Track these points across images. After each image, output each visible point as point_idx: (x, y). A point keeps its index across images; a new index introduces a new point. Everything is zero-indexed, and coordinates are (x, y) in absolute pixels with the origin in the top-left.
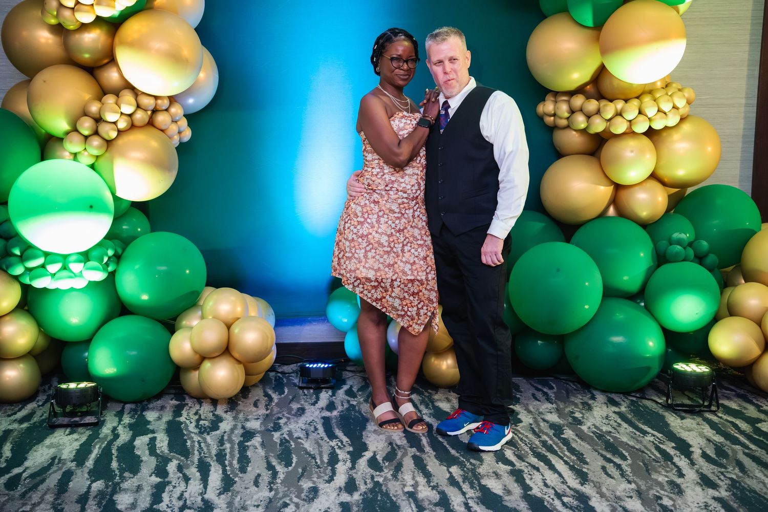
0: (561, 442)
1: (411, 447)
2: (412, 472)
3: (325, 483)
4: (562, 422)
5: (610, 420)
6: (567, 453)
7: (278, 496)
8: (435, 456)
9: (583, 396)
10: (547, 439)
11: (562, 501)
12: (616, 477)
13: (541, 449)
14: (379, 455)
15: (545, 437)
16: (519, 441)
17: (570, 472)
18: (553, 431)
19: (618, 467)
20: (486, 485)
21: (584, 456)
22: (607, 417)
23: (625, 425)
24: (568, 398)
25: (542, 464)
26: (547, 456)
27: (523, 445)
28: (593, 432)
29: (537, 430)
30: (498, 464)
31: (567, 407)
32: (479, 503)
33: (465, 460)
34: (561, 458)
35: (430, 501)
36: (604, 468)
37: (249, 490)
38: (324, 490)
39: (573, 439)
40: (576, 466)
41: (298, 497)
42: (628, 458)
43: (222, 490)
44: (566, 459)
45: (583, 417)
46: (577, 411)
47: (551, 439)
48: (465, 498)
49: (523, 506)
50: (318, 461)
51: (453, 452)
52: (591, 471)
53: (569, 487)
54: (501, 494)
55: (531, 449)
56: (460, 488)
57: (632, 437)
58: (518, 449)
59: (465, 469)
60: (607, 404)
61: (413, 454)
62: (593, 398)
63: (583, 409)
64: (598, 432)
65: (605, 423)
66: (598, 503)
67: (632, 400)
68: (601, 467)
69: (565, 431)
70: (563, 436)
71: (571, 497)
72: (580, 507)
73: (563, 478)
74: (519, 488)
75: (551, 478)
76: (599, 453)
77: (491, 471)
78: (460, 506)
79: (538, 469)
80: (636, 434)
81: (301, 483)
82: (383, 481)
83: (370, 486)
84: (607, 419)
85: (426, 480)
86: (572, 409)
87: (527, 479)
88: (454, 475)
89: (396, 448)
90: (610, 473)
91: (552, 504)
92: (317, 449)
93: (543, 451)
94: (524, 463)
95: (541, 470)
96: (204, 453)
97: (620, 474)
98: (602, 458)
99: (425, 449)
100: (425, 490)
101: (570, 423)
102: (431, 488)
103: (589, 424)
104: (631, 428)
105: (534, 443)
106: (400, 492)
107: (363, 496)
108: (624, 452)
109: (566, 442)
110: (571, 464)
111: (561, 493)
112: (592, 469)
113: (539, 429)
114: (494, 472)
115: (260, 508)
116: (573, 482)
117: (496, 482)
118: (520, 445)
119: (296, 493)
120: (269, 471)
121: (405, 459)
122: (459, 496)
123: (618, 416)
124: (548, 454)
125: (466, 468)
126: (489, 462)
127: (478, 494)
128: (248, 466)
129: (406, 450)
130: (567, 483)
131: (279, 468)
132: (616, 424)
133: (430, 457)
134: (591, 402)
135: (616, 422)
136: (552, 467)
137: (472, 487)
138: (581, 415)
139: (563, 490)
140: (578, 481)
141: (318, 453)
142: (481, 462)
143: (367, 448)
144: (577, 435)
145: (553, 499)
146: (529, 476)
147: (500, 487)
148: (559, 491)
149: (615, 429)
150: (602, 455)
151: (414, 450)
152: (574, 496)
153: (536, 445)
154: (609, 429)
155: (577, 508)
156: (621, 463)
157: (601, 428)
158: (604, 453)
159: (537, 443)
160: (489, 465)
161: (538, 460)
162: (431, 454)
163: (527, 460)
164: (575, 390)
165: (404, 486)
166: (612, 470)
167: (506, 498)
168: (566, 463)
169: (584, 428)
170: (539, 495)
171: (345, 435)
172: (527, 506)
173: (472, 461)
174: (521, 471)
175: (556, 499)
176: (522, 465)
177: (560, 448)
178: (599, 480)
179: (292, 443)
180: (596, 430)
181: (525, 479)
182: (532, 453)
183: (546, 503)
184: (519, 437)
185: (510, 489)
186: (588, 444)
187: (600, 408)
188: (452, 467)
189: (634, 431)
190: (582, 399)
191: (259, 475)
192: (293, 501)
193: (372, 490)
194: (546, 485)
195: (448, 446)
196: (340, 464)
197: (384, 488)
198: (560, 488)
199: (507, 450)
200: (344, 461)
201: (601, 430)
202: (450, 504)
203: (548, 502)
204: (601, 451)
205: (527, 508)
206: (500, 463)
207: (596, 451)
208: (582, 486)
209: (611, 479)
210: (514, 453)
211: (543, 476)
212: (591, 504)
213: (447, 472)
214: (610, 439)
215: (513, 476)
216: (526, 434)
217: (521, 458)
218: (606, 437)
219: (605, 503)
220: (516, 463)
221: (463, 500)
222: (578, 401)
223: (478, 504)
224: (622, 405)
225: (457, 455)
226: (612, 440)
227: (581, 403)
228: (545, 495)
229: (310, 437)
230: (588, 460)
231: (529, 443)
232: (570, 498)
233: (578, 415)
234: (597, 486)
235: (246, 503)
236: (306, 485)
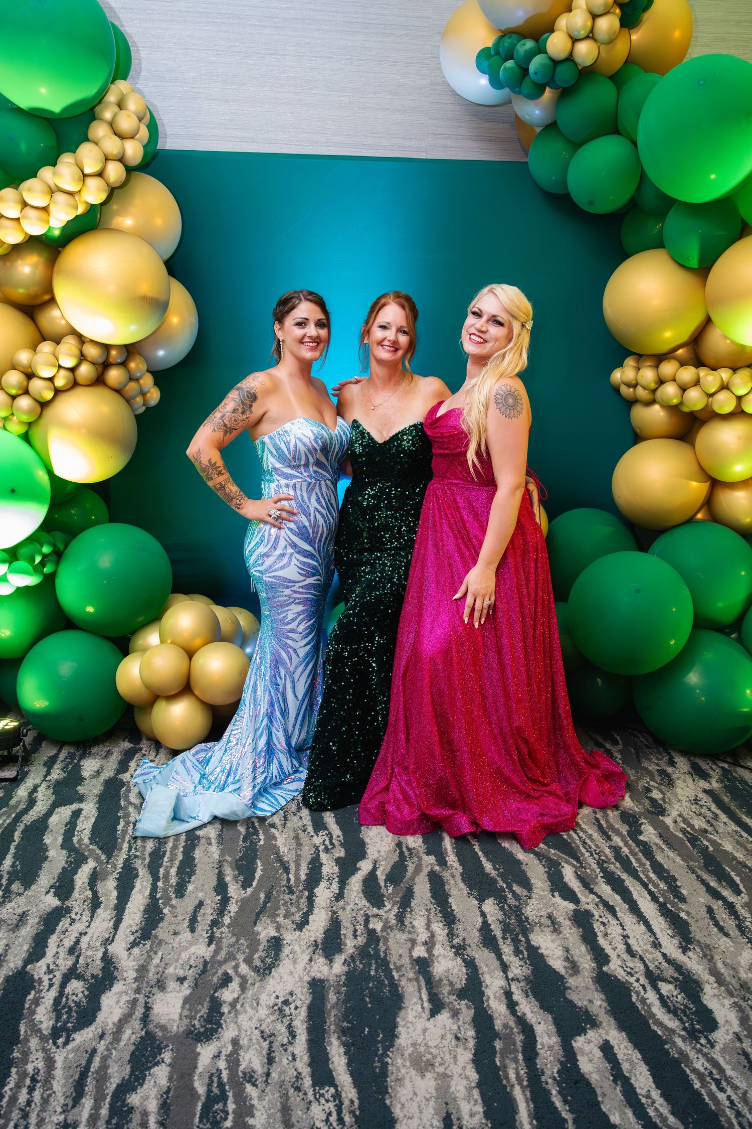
0: (641, 851)
1: (428, 854)
2: (427, 910)
3: (295, 930)
4: (636, 809)
5: (701, 806)
6: (652, 875)
7: (219, 958)
8: (462, 874)
9: (658, 759)
10: (621, 844)
11: (657, 990)
12: (732, 934)
13: (615, 864)
14: (381, 869)
15: (617, 840)
16: (581, 848)
17: (661, 919)
18: (627, 828)
19: (730, 907)
20: (539, 948)
21: (678, 883)
22: (696, 801)
23: (723, 817)
24: (639, 761)
25: (618, 898)
26: (624, 881)
27: (587, 854)
28: (683, 831)
29: (603, 822)
30: (554, 896)
31: (639, 779)
32: (530, 993)
33: (505, 886)
34: (645, 886)
35: (451, 984)
36: (710, 910)
37: (177, 939)
38: (291, 947)
39: (656, 844)
40: (669, 906)
41: (248, 961)
42: (741, 887)
43: (138, 934)
44: (653, 889)
45: (663, 799)
46: (653, 786)
47: (626, 844)
48: (507, 977)
49: (599, 1003)
50: (292, 877)
51: (488, 866)
52: (693, 918)
53: (664, 955)
54: (563, 972)
55: (600, 863)
56: (499, 956)
57: (738, 843)
58: (581, 864)
59: (506, 907)
60: (692, 776)
61: (429, 869)
62: (672, 763)
63: (661, 784)
64: (689, 829)
65: (695, 812)
66: (715, 1000)
67: (723, 768)
68: (705, 909)
69: (643, 826)
70: (641, 838)
71: (670, 982)
72: (690, 1009)
73: (654, 934)
74: (589, 958)
75: (636, 930)
76: (698, 877)
77: (544, 913)
78: (500, 1000)
79: (612, 910)
80: (742, 837)
81: (258, 928)
82: (383, 930)
83: (361, 940)
84: (698, 804)
85: (447, 931)
86: (648, 783)
87: (599, 934)
88: (490, 920)
89: (406, 853)
90: (721, 923)
91: (643, 1001)
92: (294, 851)
93: (616, 868)
94: (592, 896)
95: (619, 914)
96: (136, 849)
97: (736, 925)
98: (705, 889)
99: (447, 859)
100: (445, 957)
101: (649, 812)
102: (453, 950)
103: (674, 813)
104: (732, 823)
105: (603, 852)
106: (406, 960)
107: (349, 965)
108: (732, 874)
109: (647, 850)
110: (661, 900)
111: (656, 972)
112: (694, 914)
113: (607, 821)
114: (550, 917)
115: (186, 984)
116: (671, 946)
117: (553, 941)
118: (583, 854)
119: (247, 951)
120: (218, 894)
121: (417, 879)
122: (497, 973)
123: (711, 799)
124: (624, 876)
125: (508, 905)
126: (542, 893)
127: (527, 971)
128: (189, 882)
129: (420, 859)
130: (660, 946)
131: (234, 890)
132: (709, 814)
133: (453, 877)
134: (670, 770)
135: (710, 810)
136: (634, 909)
137: (517, 952)
138: (661, 796)
139: (656, 963)
140: (676, 941)
141: (294, 857)
142: (529, 891)
143: (365, 853)
144: (661, 836)
145: (643, 986)
146: (602, 928)
147: (560, 952)
148: (652, 967)
149: (712, 825)
150: (703, 882)
151: (431, 859)
152: (676, 979)
153: (606, 856)
154: (705, 826)
155: (684, 1012)
156: (734, 901)
157: (692, 822)
158: (705, 876)
159: (607, 851)
160: (541, 898)
161: (613, 890)
162: (456, 869)
163: (596, 890)
164: (647, 747)
165: (413, 942)
166: (724, 916)
167: (572, 982)
168: (654, 898)
169: (668, 821)
170: (621, 975)
171: (337, 823)
172: (605, 1004)
173: (516, 888)
174: (588, 914)
175: (648, 988)
176: (590, 900)
177: (642, 865)
178: (708, 943)
179: (262, 837)
180: (685, 826)
181: (595, 935)
182: (602, 874)
183: (634, 999)
184: (580, 838)
185: (576, 958)
186: (679, 855)
187: (684, 781)
188: (486, 901)
189: (739, 829)
190: (658, 765)
191: (201, 904)
192: (240, 970)
193: (363, 952)
194: (629, 950)
195: (480, 854)
196: (323, 884)
197: (382, 948)
198: (654, 958)
199: (566, 865)
200: (329, 879)
201: (692, 827)
202: (483, 993)
203: (638, 993)
204: (700, 872)
205: (605, 1008)
206: (556, 894)
207: (694, 872)
208: (684, 953)
209: (725, 938)
210: (576, 872)
211: (623, 929)
212: (705, 1002)
213: (478, 913)
214: (707, 846)
215: (579, 926)
216: (590, 832)
217: (586, 883)
218: (701, 842)
219: (728, 1002)
220: (579, 895)
221: (503, 983)
222: (652, 768)
223: (527, 996)
224: (712, 777)
225: (494, 873)
226: (711, 849)
227: (658, 771)
228: (632, 976)
229: (289, 824)
230: (684, 892)
231: (595, 850)
232: (671, 987)
233: (656, 795)
234: (708, 955)
235: (167, 972)
236: (265, 931)
